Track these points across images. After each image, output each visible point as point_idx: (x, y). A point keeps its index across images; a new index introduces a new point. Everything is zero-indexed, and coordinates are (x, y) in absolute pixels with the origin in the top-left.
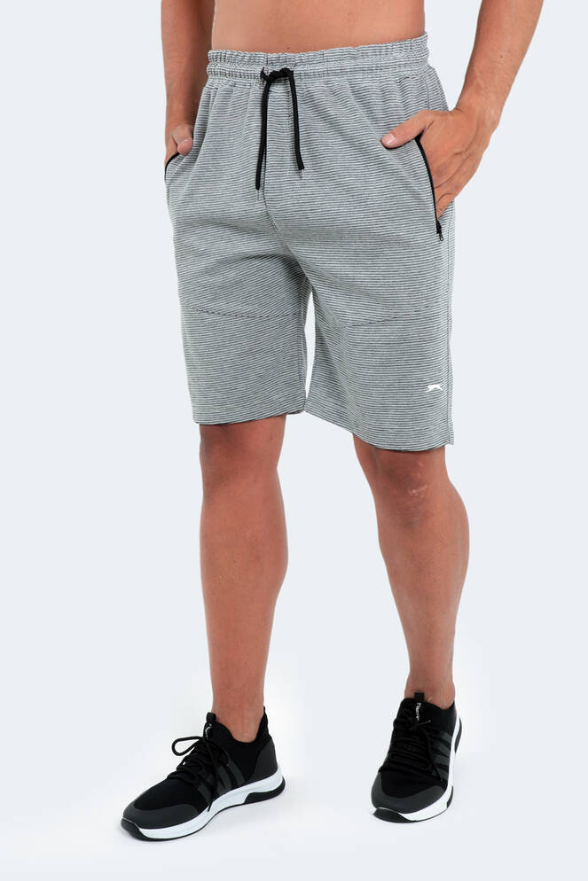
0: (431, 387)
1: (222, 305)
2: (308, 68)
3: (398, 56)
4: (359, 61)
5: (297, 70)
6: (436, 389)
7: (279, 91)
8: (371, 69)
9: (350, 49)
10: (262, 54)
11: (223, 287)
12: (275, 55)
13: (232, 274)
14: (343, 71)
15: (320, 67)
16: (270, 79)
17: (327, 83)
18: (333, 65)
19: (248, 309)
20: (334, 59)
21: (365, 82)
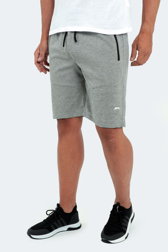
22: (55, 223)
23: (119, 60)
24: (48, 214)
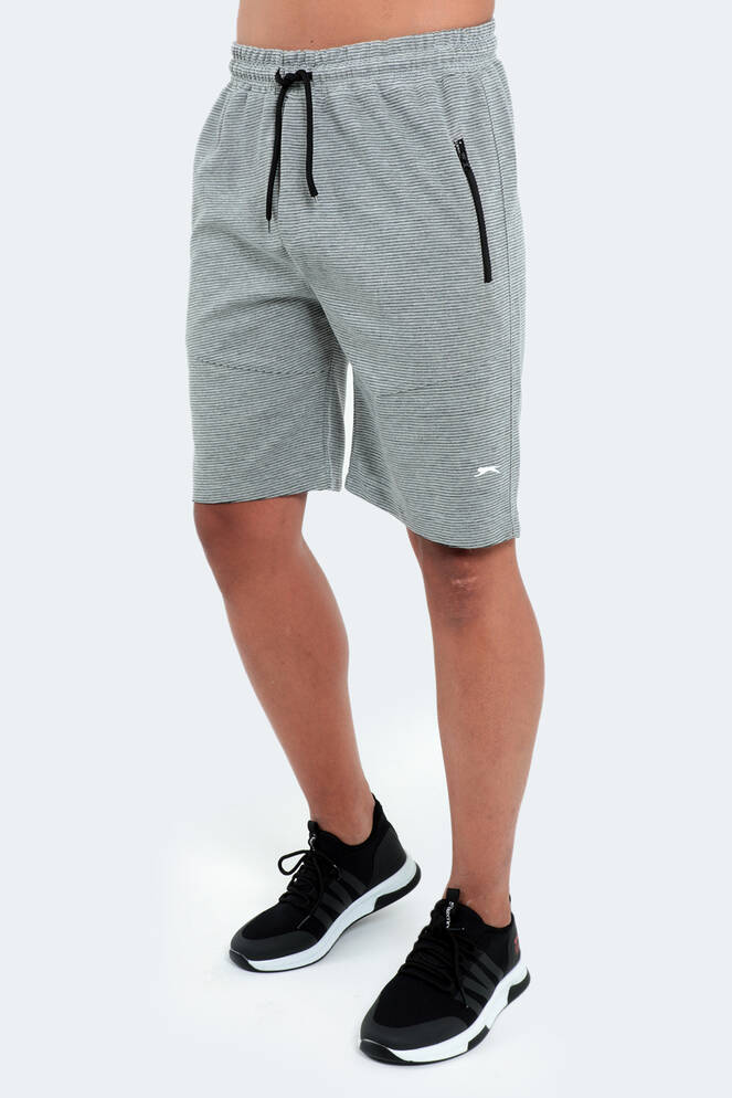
0: (482, 471)
1: (232, 356)
2: (330, 69)
3: (442, 48)
4: (388, 58)
5: (316, 72)
6: (489, 473)
7: (295, 98)
8: (403, 67)
9: (378, 43)
10: (277, 51)
11: (233, 335)
12: (292, 53)
13: (246, 319)
14: (368, 72)
15: (342, 67)
16: (286, 83)
17: (352, 86)
18: (358, 64)
19: (266, 362)
20: (359, 56)
21: (396, 83)
22: (326, 898)
23: (488, 278)
24: (287, 869)
